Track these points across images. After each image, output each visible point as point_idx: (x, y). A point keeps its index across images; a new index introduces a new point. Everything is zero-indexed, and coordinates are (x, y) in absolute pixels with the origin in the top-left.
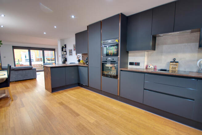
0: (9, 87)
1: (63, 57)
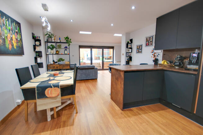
0: (74, 95)
1: (127, 56)
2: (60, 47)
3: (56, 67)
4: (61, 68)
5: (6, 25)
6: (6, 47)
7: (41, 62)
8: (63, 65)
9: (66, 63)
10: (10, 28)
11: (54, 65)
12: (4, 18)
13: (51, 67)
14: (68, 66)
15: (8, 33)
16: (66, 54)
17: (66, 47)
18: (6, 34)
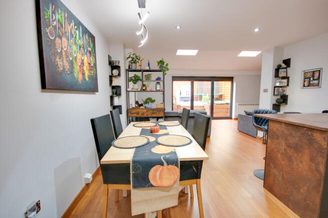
1: (276, 93)
2: (148, 78)
3: (140, 113)
4: (149, 116)
5: (76, 36)
6: (74, 77)
7: (120, 105)
8: (154, 110)
9: (159, 107)
10: (80, 42)
11: (138, 110)
12: (73, 24)
13: (133, 113)
14: (160, 111)
15: (77, 52)
16: (159, 91)
17: (158, 79)
18: (75, 53)
